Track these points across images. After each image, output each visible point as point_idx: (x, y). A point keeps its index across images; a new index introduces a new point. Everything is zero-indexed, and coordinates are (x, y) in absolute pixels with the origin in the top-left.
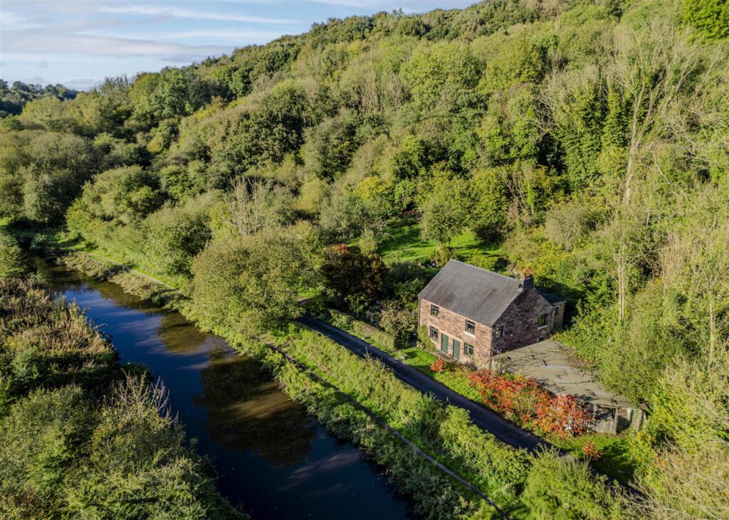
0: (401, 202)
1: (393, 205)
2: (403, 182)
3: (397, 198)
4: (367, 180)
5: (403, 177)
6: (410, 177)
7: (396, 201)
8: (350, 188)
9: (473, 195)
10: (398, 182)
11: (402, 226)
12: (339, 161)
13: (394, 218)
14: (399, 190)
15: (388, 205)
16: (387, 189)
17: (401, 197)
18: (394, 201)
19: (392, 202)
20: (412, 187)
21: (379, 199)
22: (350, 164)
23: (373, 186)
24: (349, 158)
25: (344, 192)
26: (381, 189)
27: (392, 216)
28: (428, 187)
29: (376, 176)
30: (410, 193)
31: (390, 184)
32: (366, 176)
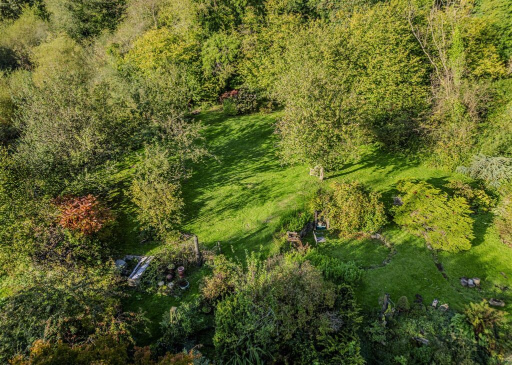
0: (214, 75)
1: (201, 81)
2: (216, 36)
3: (208, 67)
4: (149, 35)
5: (215, 28)
6: (227, 27)
7: (207, 74)
8: (118, 51)
9: (353, 58)
10: (206, 38)
11: (221, 120)
12: (104, 11)
13: (205, 104)
14: (210, 52)
15: (193, 82)
16: (186, 51)
17: (214, 66)
18: (202, 73)
19: (199, 75)
20: (232, 46)
21: (174, 70)
22: (123, 16)
23: (160, 45)
24: (120, 6)
25: (109, 58)
26: (176, 50)
27: (201, 100)
28: (262, 46)
29: (163, 29)
30: (231, 57)
31: (191, 42)
32: (147, 28)
